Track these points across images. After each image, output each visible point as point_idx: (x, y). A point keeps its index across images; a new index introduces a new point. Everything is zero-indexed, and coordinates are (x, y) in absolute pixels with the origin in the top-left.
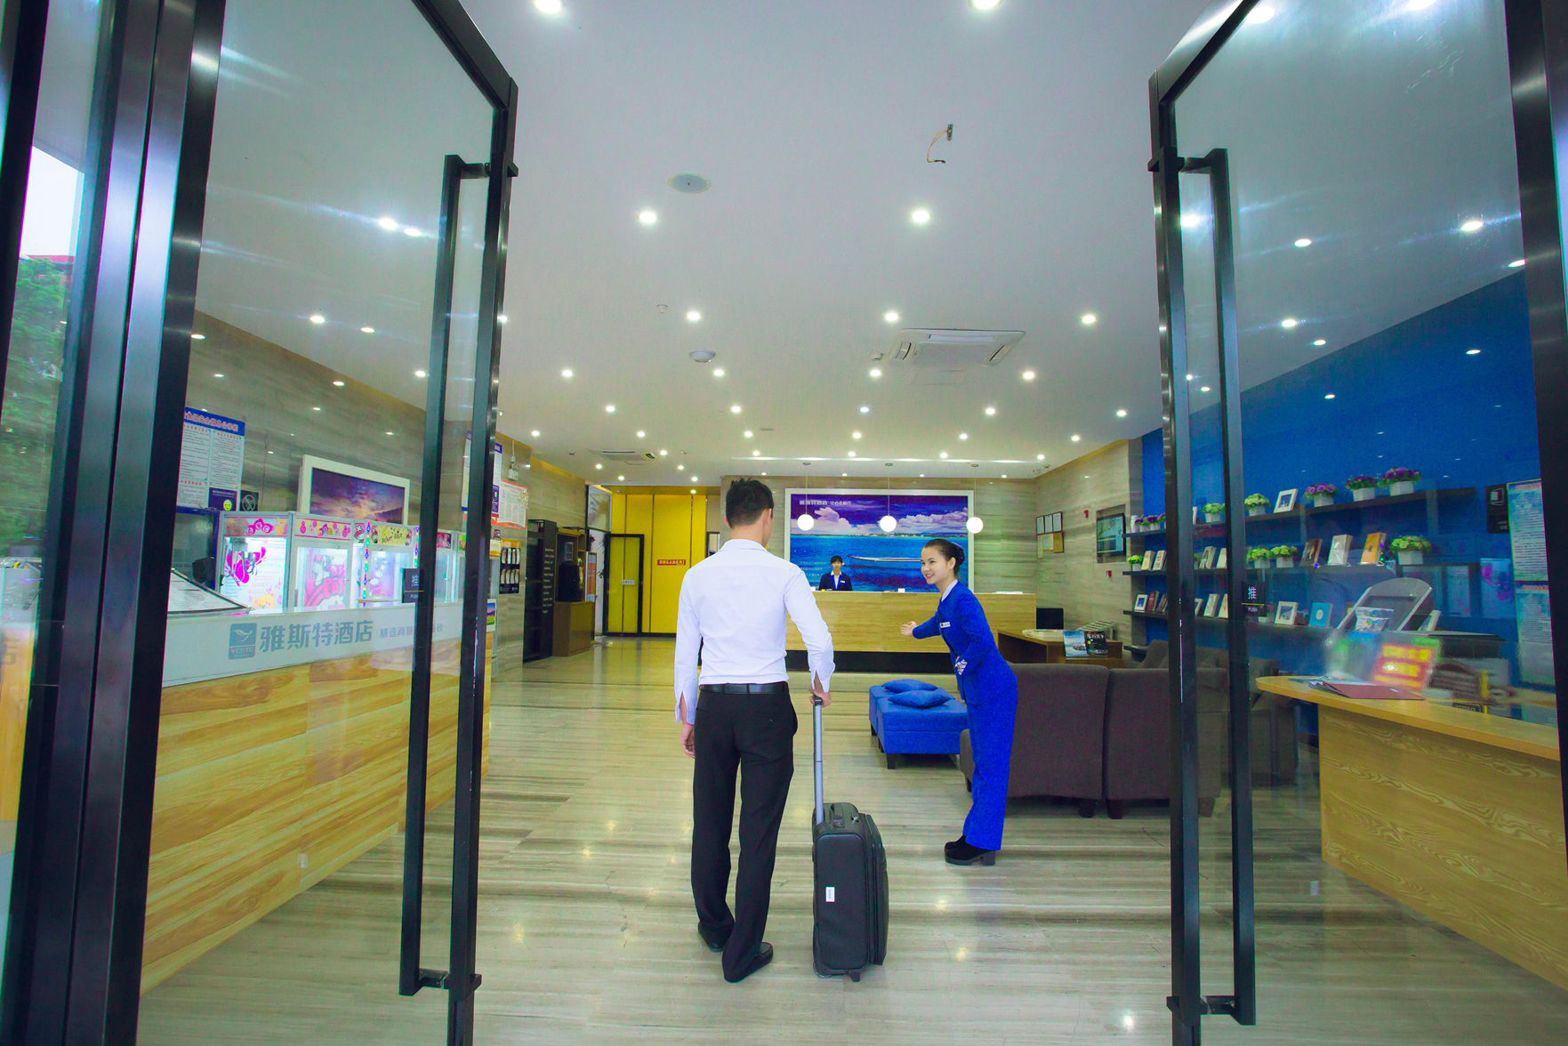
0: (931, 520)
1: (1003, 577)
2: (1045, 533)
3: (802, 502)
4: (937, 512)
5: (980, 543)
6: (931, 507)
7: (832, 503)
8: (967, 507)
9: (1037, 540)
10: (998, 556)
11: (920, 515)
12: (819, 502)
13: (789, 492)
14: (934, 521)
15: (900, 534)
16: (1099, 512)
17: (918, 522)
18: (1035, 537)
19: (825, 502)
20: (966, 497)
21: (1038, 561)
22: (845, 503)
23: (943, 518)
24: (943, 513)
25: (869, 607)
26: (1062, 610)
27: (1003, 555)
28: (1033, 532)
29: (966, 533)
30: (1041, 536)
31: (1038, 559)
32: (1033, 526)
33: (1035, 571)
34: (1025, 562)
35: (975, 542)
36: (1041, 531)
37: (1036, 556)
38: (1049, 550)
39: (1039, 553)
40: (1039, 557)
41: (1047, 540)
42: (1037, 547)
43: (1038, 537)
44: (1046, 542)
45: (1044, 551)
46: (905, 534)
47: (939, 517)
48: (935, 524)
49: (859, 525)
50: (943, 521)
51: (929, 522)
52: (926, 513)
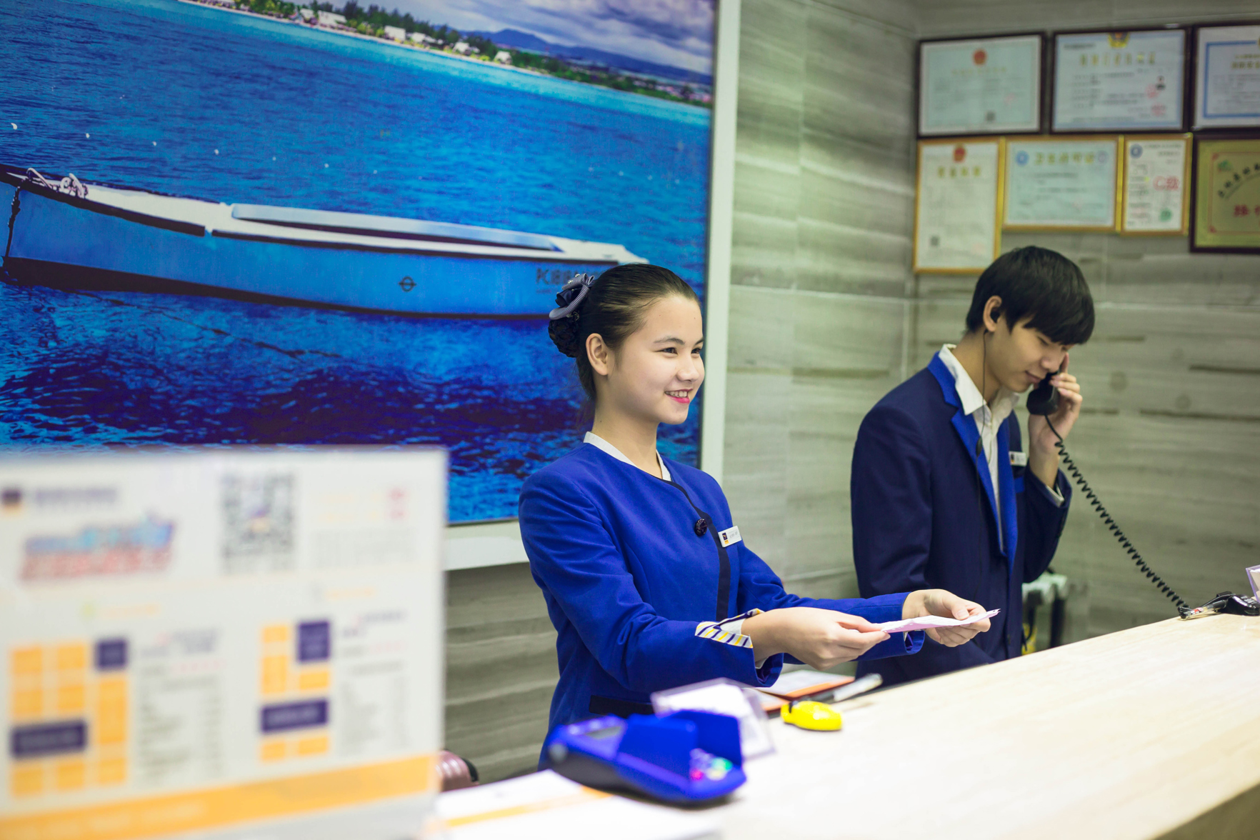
2: (1046, 128)
5: (757, 156)
10: (783, 244)
18: (902, 147)
27: (805, 242)
28: (900, 120)
29: (709, 81)
30: (972, 148)
31: (918, 276)
32: (901, 85)
33: (898, 340)
34: (869, 287)
35: (739, 146)
36: (990, 117)
37: (908, 257)
38: (1112, 234)
39: (935, 241)
40: (922, 262)
41: (1068, 175)
42: (913, 203)
43: (928, 151)
44: (1061, 183)
45: (1007, 232)
46: (409, 25)
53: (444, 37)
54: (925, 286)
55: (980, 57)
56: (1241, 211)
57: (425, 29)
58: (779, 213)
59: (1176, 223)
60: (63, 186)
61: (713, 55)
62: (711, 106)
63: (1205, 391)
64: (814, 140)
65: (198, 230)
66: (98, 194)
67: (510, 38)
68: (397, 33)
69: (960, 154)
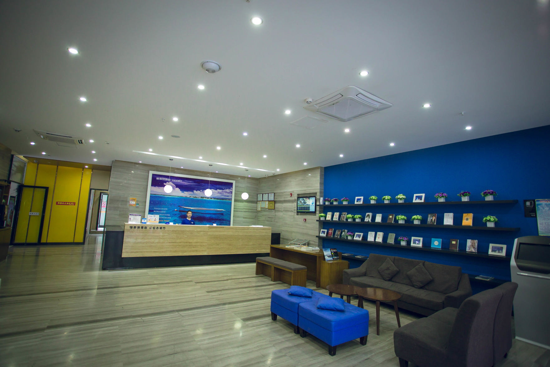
0: (217, 192)
1: (244, 218)
2: (263, 201)
3: (158, 179)
4: (220, 189)
5: (236, 203)
6: (218, 186)
7: (173, 180)
8: (232, 188)
9: (257, 203)
10: (241, 209)
11: (212, 189)
12: (166, 179)
13: (151, 173)
14: (218, 193)
15: (203, 197)
16: (298, 195)
18: (256, 202)
19: (169, 180)
20: (232, 183)
21: (258, 212)
22: (179, 181)
23: (222, 191)
24: (223, 189)
25: (202, 233)
26: (280, 234)
27: (244, 209)
28: (256, 200)
29: (231, 199)
32: (256, 197)
33: (255, 215)
34: (252, 212)
35: (234, 203)
36: (260, 200)
37: (256, 210)
38: (265, 208)
39: (258, 209)
42: (257, 206)
44: (263, 204)
45: (261, 208)
46: (205, 197)
47: (221, 191)
48: (219, 194)
49: (185, 192)
50: (222, 193)
51: (216, 193)
52: (215, 189)
53: (208, 198)
55: (260, 195)
58: (241, 207)
59: (268, 207)
60: (183, 207)
61: (232, 197)
63: (269, 219)
66: (185, 207)
67: (213, 198)
69: (259, 202)
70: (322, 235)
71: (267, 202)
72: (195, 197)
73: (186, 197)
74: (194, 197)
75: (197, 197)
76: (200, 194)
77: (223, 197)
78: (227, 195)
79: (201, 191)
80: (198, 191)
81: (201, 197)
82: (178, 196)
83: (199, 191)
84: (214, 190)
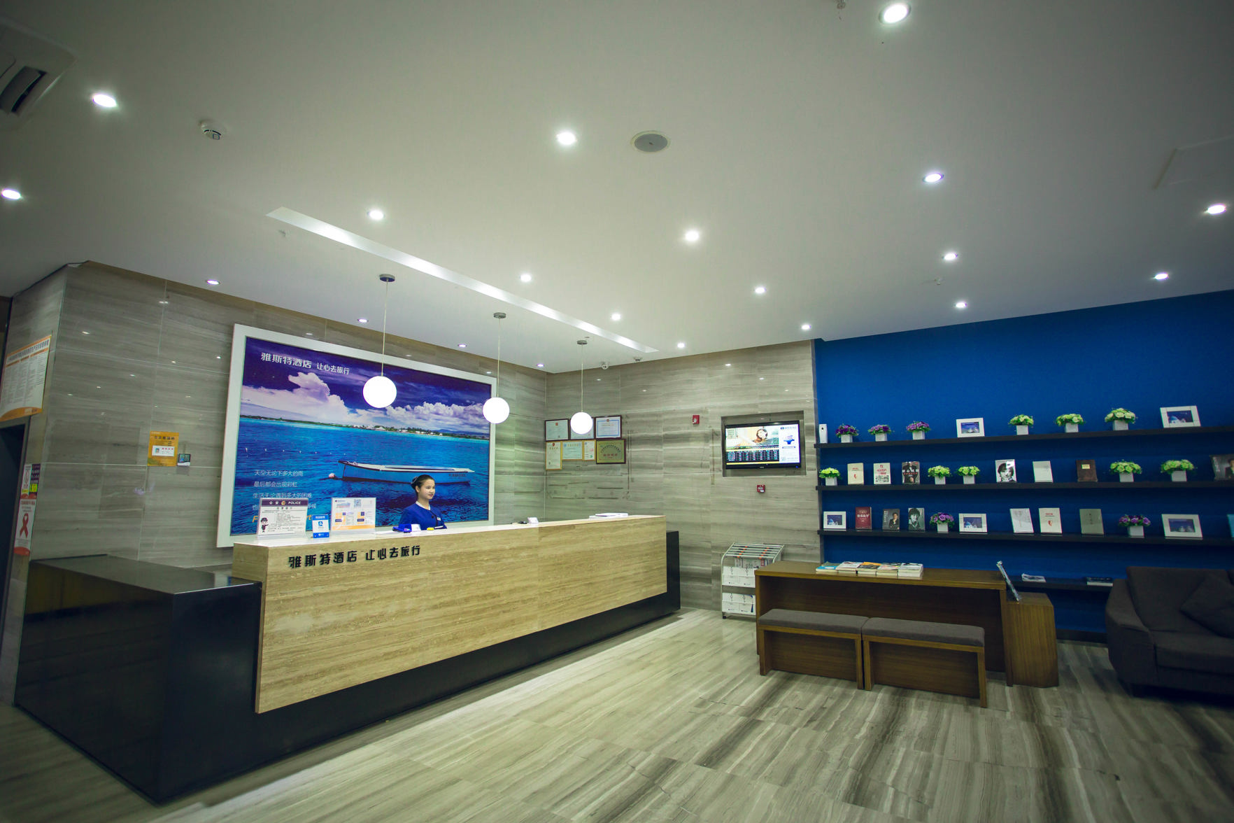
0: (452, 414)
1: (517, 493)
2: (569, 439)
3: (266, 357)
4: (460, 402)
5: (501, 448)
6: (453, 394)
7: (320, 367)
9: (545, 448)
10: (510, 466)
11: (439, 404)
12: (298, 362)
13: (242, 333)
14: (455, 415)
15: (414, 430)
16: (723, 418)
17: (437, 414)
18: (542, 444)
19: (307, 364)
20: (490, 386)
21: (547, 473)
22: (340, 370)
23: (465, 410)
24: (467, 405)
26: (677, 532)
27: (516, 465)
28: (542, 438)
29: (489, 435)
30: (556, 443)
31: (547, 471)
32: (542, 430)
33: (543, 485)
34: (534, 474)
35: (496, 447)
36: (559, 437)
37: (544, 467)
38: (581, 460)
39: (550, 463)
40: (547, 468)
41: (574, 449)
42: (545, 455)
43: (548, 444)
44: (573, 450)
45: (564, 461)
46: (421, 430)
47: (460, 409)
48: (455, 419)
49: (358, 410)
50: (465, 416)
51: (449, 415)
52: (447, 401)
53: (428, 432)
54: (548, 473)
55: (557, 424)
56: (605, 455)
57: (424, 431)
58: (510, 460)
59: (593, 458)
60: (353, 464)
61: (490, 430)
62: (489, 440)
63: (600, 493)
64: (517, 444)
65: (379, 470)
66: (360, 465)
67: (442, 431)
68: (419, 432)
69: (554, 445)
70: (830, 526)
71: (593, 442)
72: (391, 429)
73: (363, 428)
74: (387, 428)
75: (396, 430)
76: (405, 419)
77: (467, 429)
78: (476, 423)
79: (407, 410)
80: (399, 408)
81: (409, 429)
82: (339, 423)
83: (403, 408)
84: (444, 405)
